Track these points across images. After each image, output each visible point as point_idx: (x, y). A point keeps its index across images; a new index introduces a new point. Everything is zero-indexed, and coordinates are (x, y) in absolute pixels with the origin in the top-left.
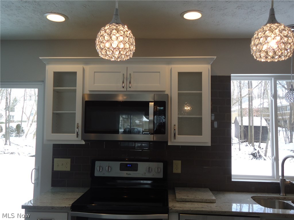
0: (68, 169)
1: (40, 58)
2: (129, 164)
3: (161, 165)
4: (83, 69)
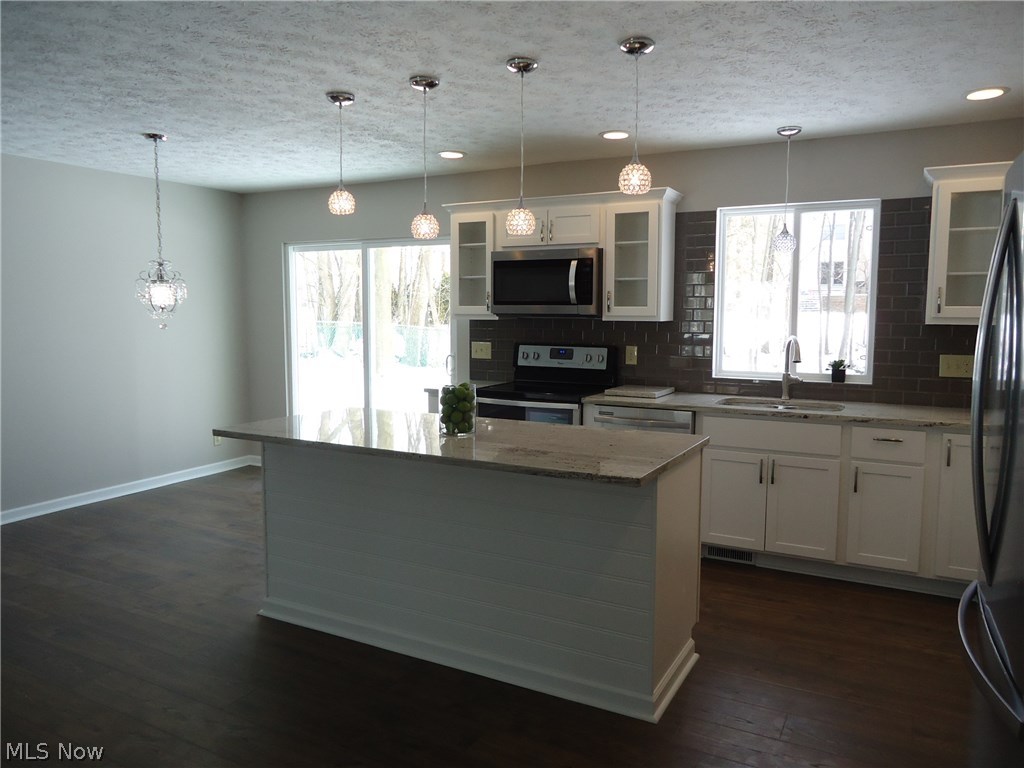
0: (489, 357)
1: (443, 206)
2: (562, 350)
3: (604, 351)
4: (494, 217)
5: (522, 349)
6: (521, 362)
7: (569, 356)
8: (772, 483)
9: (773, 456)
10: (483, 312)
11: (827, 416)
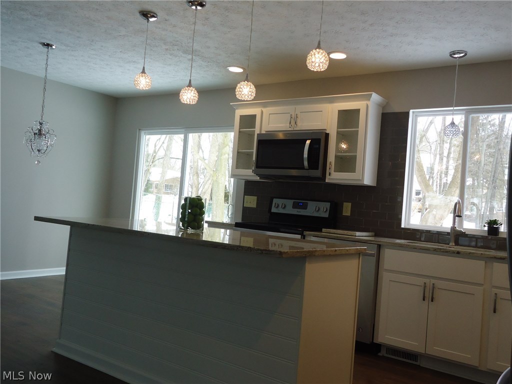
0: (255, 206)
1: (231, 104)
2: (301, 203)
3: (328, 205)
4: (262, 112)
5: (275, 201)
6: (274, 210)
7: (305, 207)
8: (432, 301)
9: (433, 281)
10: (249, 174)
11: (474, 253)
